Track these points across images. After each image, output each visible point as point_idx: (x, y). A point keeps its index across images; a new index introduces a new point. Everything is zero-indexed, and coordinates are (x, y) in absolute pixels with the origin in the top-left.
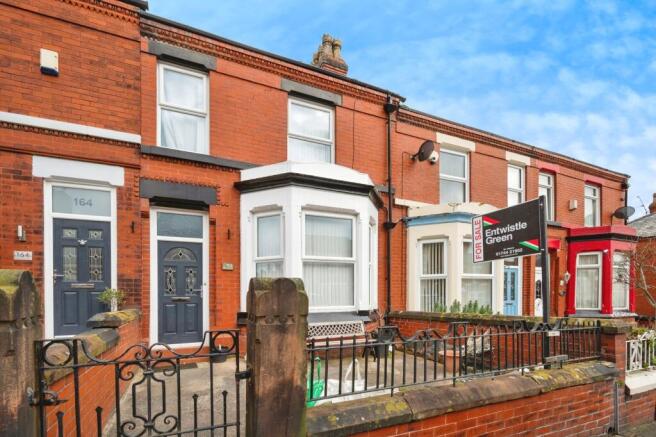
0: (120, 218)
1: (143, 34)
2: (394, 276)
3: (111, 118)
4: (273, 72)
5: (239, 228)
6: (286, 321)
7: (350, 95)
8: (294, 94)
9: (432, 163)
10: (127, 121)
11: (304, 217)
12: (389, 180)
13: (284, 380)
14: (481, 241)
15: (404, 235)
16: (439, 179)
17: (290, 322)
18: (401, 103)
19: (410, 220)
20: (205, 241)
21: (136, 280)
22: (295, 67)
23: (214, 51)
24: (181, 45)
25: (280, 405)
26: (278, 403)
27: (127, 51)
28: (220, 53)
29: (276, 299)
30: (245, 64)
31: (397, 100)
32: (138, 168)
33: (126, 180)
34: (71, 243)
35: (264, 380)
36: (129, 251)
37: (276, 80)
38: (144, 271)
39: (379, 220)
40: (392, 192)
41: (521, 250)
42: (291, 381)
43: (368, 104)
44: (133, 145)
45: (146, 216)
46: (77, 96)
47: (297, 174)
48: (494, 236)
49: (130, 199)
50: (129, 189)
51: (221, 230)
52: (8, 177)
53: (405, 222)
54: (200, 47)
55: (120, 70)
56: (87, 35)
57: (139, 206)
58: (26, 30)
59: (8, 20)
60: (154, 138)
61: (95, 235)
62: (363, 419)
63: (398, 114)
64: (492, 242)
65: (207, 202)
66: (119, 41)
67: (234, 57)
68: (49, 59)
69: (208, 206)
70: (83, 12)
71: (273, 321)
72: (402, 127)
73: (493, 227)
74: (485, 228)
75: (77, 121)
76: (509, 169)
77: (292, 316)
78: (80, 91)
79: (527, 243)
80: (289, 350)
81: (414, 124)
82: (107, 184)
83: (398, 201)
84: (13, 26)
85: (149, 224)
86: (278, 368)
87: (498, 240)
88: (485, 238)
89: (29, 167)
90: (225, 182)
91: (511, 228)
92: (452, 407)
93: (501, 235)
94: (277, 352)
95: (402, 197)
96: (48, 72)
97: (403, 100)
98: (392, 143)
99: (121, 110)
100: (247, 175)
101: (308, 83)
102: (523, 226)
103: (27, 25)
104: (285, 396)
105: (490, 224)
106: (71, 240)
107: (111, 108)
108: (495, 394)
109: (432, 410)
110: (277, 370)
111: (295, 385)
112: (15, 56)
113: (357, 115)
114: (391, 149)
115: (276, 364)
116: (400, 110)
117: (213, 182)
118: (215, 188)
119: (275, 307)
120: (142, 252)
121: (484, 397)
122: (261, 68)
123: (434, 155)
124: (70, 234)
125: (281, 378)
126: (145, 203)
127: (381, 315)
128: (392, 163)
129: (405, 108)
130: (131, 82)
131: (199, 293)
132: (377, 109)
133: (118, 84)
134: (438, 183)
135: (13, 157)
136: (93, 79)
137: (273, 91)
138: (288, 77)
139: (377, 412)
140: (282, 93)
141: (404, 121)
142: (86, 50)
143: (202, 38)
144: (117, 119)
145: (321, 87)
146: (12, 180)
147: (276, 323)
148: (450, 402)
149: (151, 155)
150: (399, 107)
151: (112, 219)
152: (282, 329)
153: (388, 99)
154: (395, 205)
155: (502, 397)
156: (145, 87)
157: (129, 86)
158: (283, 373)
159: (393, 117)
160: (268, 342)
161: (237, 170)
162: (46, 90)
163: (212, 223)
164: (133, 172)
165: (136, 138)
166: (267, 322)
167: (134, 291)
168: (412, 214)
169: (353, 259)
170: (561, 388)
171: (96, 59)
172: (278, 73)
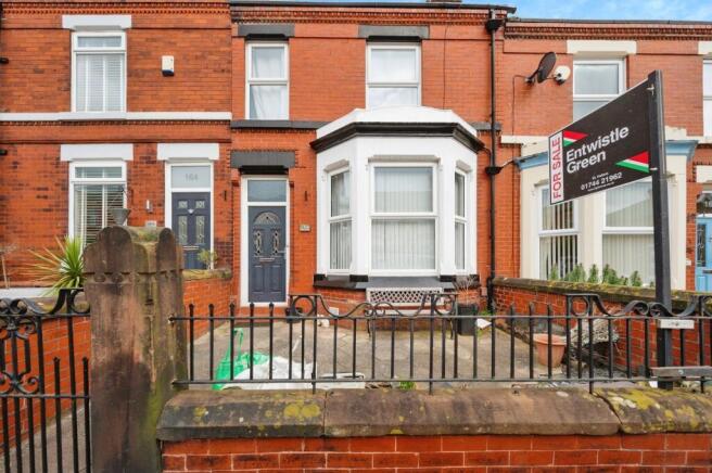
0: (216, 188)
1: (233, 21)
2: (499, 234)
3: (209, 102)
4: (350, 22)
5: (315, 188)
6: (120, 280)
7: (440, 23)
8: (373, 39)
9: (560, 83)
10: (222, 102)
11: (373, 169)
12: (492, 115)
13: (120, 354)
14: (561, 170)
15: (516, 182)
16: (572, 102)
17: (125, 282)
18: (510, 15)
19: (523, 161)
20: (287, 204)
21: (228, 243)
22: (372, 10)
23: (292, 18)
24: (264, 21)
25: (118, 383)
26: (115, 380)
27: (222, 40)
28: (299, 18)
29: (104, 252)
30: (322, 21)
31: (504, 12)
32: (228, 142)
33: (221, 154)
34: (184, 212)
35: (95, 351)
36: (223, 218)
37: (353, 30)
38: (234, 234)
39: (479, 166)
40: (497, 128)
41: (619, 176)
42: (130, 356)
43: (464, 28)
44: (226, 122)
45: (236, 184)
46: (186, 88)
47: (361, 123)
48: (579, 159)
49: (223, 171)
50: (223, 162)
51: (299, 192)
52: (142, 163)
53: (516, 165)
54: (280, 18)
55: (217, 58)
56: (194, 35)
57: (230, 176)
58: (155, 44)
59: (143, 40)
60: (243, 112)
61: (200, 205)
62: (241, 420)
63: (506, 28)
64: (576, 168)
65: (286, 166)
66: (215, 34)
67: (311, 18)
68: (168, 63)
69: (287, 170)
70: (191, 16)
71: (104, 280)
72: (511, 45)
73: (576, 146)
74: (566, 149)
75: (186, 110)
76: (704, 66)
77: (127, 273)
78: (188, 84)
79: (629, 163)
80: (126, 315)
81: (530, 37)
82: (206, 159)
83: (506, 139)
84: (147, 44)
85: (239, 192)
86: (112, 337)
87: (584, 164)
88: (565, 164)
89: (154, 153)
90: (302, 143)
91: (604, 141)
92: (402, 426)
93: (588, 156)
94: (110, 318)
95: (513, 132)
96: (168, 74)
97: (513, 10)
98: (496, 68)
99: (218, 93)
100: (322, 133)
101: (389, 23)
102: (622, 133)
103: (154, 40)
104: (123, 373)
105: (573, 141)
106: (185, 210)
107: (209, 93)
108: (502, 419)
109: (360, 426)
110: (112, 341)
111: (136, 361)
112: (148, 67)
113: (449, 44)
114: (496, 76)
115: (109, 333)
116: (508, 24)
117: (292, 146)
118: (294, 151)
119: (104, 262)
120: (233, 217)
121: (474, 422)
122: (338, 22)
123: (562, 70)
124: (183, 205)
125: (118, 350)
126: (235, 173)
127: (482, 280)
128: (496, 92)
129: (515, 20)
130: (225, 67)
131: (283, 255)
132: (476, 31)
133: (215, 71)
134: (571, 108)
135: (145, 146)
136: (198, 72)
137: (350, 41)
138: (366, 23)
139: (268, 414)
140: (360, 41)
141: (514, 37)
142: (192, 49)
143: (281, 9)
144: (214, 102)
145: (403, 24)
146: (145, 165)
147: (109, 281)
148: (401, 419)
149: (239, 128)
150: (507, 20)
151: (210, 189)
152: (115, 290)
153: (490, 14)
154: (501, 145)
155: (516, 426)
156: (235, 69)
157: (223, 71)
158: (120, 345)
159: (498, 35)
160: (98, 304)
161: (313, 130)
162: (167, 90)
163: (292, 186)
164: (225, 146)
165: (227, 116)
166: (96, 280)
167: (227, 253)
168: (526, 153)
169: (434, 213)
170: (680, 431)
171: (199, 54)
172: (354, 22)
